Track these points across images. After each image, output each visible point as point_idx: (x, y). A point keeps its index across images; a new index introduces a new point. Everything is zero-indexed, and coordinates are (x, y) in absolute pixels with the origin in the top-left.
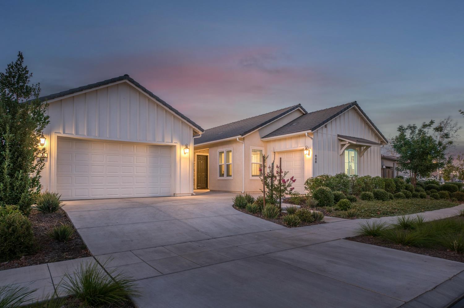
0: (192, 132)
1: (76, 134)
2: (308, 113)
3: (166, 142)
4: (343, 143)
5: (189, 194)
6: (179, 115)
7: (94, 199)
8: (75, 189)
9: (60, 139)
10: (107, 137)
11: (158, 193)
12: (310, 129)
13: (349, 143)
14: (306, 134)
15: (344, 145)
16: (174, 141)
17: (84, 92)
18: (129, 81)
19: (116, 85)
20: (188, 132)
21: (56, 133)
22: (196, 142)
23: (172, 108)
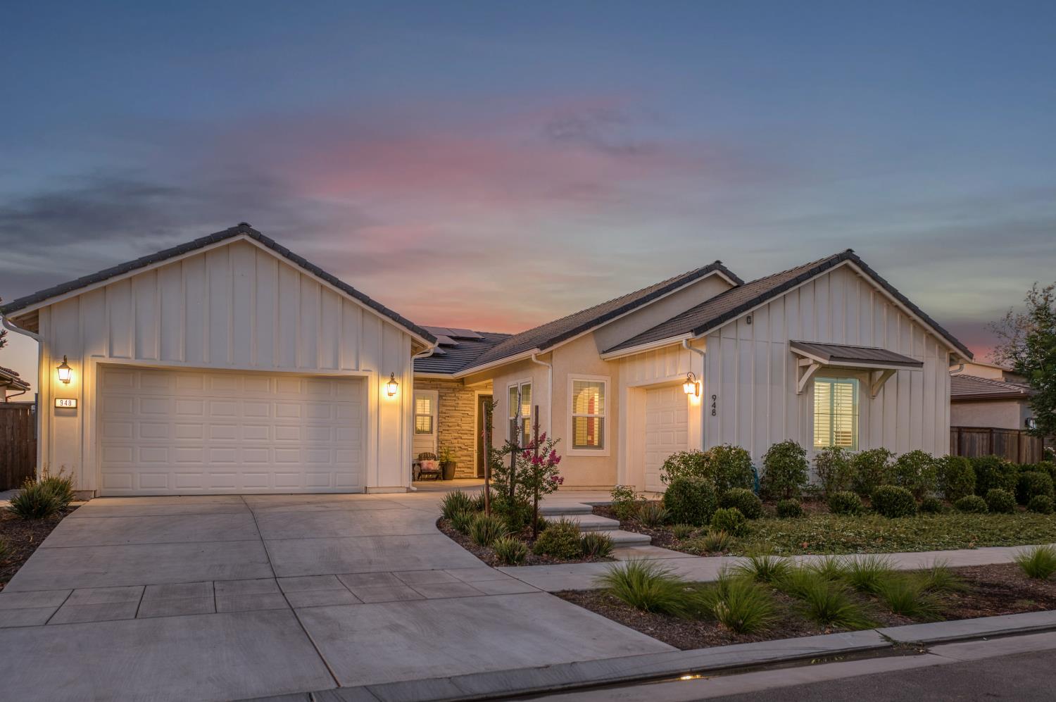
0: (408, 344)
1: (136, 358)
2: (746, 283)
3: (344, 369)
4: (803, 363)
5: (400, 490)
6: (372, 307)
7: (180, 496)
8: (141, 473)
9: (103, 369)
10: (204, 361)
11: (328, 486)
12: (692, 331)
13: (816, 362)
14: (684, 342)
15: (807, 367)
16: (362, 367)
17: (150, 268)
18: (251, 236)
19: (224, 246)
20: (400, 345)
21: (93, 356)
22: (419, 366)
23: (354, 290)
